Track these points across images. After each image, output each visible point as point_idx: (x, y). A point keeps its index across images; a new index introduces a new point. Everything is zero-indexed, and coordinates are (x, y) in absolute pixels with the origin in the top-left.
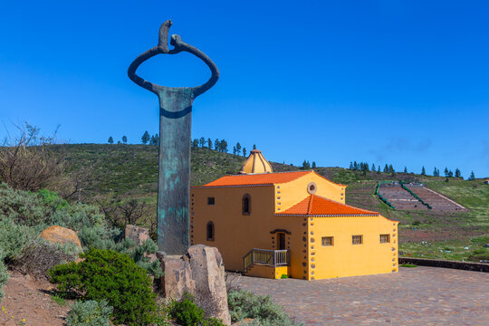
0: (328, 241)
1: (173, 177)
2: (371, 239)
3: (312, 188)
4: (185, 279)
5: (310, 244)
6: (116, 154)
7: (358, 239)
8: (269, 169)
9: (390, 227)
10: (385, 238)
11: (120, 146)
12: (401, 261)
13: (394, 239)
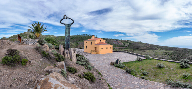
0: (103, 48)
1: (67, 37)
2: (109, 48)
3: (100, 41)
4: (68, 54)
5: (100, 49)
6: (78, 37)
7: (107, 48)
8: (95, 38)
9: (112, 46)
10: (111, 48)
11: (78, 36)
12: (113, 51)
13: (112, 48)
